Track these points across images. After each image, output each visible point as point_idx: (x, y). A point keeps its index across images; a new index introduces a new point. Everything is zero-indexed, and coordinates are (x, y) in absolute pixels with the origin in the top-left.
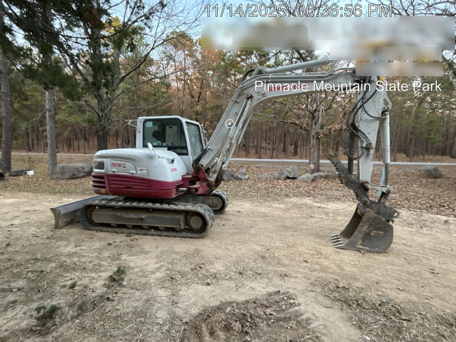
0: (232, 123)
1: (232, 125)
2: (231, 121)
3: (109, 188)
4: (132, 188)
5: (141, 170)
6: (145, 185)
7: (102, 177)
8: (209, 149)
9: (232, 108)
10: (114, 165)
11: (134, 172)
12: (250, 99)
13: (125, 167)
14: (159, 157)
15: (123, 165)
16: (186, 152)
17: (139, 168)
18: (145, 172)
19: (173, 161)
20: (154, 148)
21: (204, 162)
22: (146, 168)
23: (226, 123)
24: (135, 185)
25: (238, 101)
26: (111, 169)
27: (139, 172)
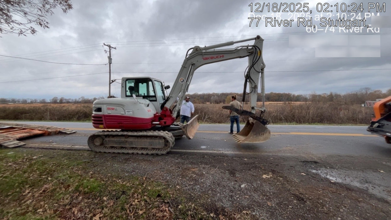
0: (183, 80)
1: (183, 81)
2: (182, 79)
3: (106, 124)
4: (122, 124)
5: (128, 112)
6: (131, 121)
7: (101, 117)
8: (171, 97)
9: (182, 70)
10: (109, 109)
11: (124, 113)
12: (193, 65)
13: (117, 110)
14: (140, 103)
15: (115, 109)
16: (155, 99)
17: (127, 111)
18: (131, 113)
19: (148, 105)
20: (137, 98)
21: (168, 105)
22: (132, 110)
23: (179, 80)
24: (124, 121)
25: (186, 66)
26: (107, 112)
27: (126, 113)
